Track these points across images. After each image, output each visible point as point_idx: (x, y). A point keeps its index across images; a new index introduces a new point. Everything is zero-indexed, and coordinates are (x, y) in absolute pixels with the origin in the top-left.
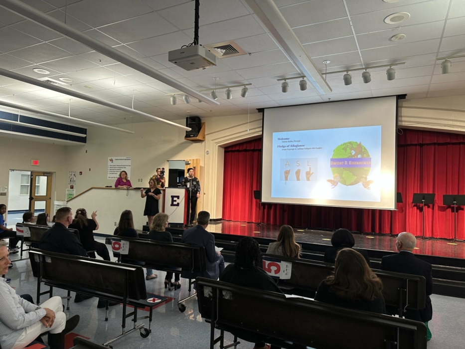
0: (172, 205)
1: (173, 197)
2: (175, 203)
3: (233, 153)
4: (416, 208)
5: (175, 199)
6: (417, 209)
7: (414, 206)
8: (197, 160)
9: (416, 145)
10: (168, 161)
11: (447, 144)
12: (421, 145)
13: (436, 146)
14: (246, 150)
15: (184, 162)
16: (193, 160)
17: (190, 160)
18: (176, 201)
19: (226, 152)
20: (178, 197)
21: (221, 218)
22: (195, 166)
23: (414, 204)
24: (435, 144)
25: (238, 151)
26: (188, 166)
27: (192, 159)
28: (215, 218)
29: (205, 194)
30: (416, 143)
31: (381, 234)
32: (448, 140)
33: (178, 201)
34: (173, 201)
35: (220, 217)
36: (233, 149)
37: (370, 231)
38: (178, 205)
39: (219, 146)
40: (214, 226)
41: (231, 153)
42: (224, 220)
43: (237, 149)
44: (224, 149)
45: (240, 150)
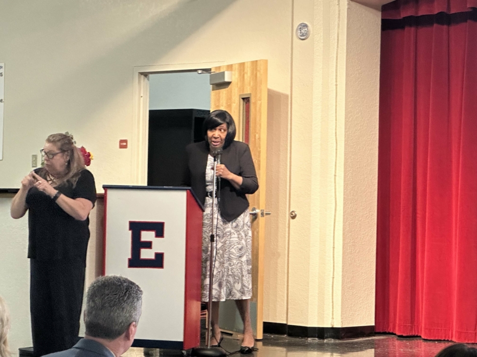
0: (136, 262)
1: (136, 228)
2: (146, 254)
5: (147, 236)
8: (255, 63)
10: (146, 75)
15: (208, 75)
16: (242, 65)
17: (230, 67)
18: (148, 245)
20: (158, 229)
21: (371, 322)
22: (247, 91)
26: (223, 92)
27: (235, 61)
28: (338, 325)
29: (294, 217)
33: (159, 245)
34: (138, 245)
35: (368, 319)
38: (158, 262)
41: (413, 29)
42: (384, 333)
43: (436, 12)
44: (379, 14)
45: (453, 11)
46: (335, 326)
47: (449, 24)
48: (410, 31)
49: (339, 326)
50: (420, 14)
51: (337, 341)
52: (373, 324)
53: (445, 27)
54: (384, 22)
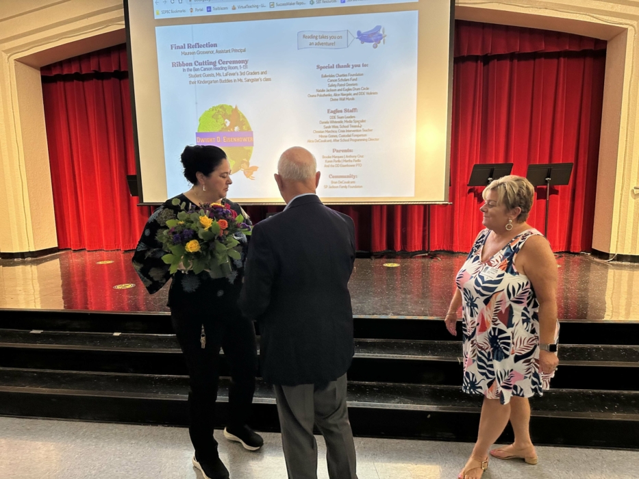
3: (68, 84)
4: (473, 194)
6: (475, 197)
7: (470, 191)
9: (476, 58)
11: (534, 56)
12: (486, 59)
13: (516, 61)
14: (98, 75)
19: (45, 80)
23: (469, 188)
24: (512, 56)
25: (79, 77)
30: (479, 53)
31: (406, 254)
32: (542, 47)
36: (65, 72)
37: (384, 248)
39: (19, 60)
40: (34, 267)
41: (62, 83)
42: (65, 249)
43: (73, 72)
44: (39, 72)
45: (83, 73)
46: (31, 251)
47: (83, 81)
48: (60, 84)
49: (34, 250)
50: (65, 73)
51: (33, 259)
52: (57, 246)
53: (81, 82)
54: (42, 77)
